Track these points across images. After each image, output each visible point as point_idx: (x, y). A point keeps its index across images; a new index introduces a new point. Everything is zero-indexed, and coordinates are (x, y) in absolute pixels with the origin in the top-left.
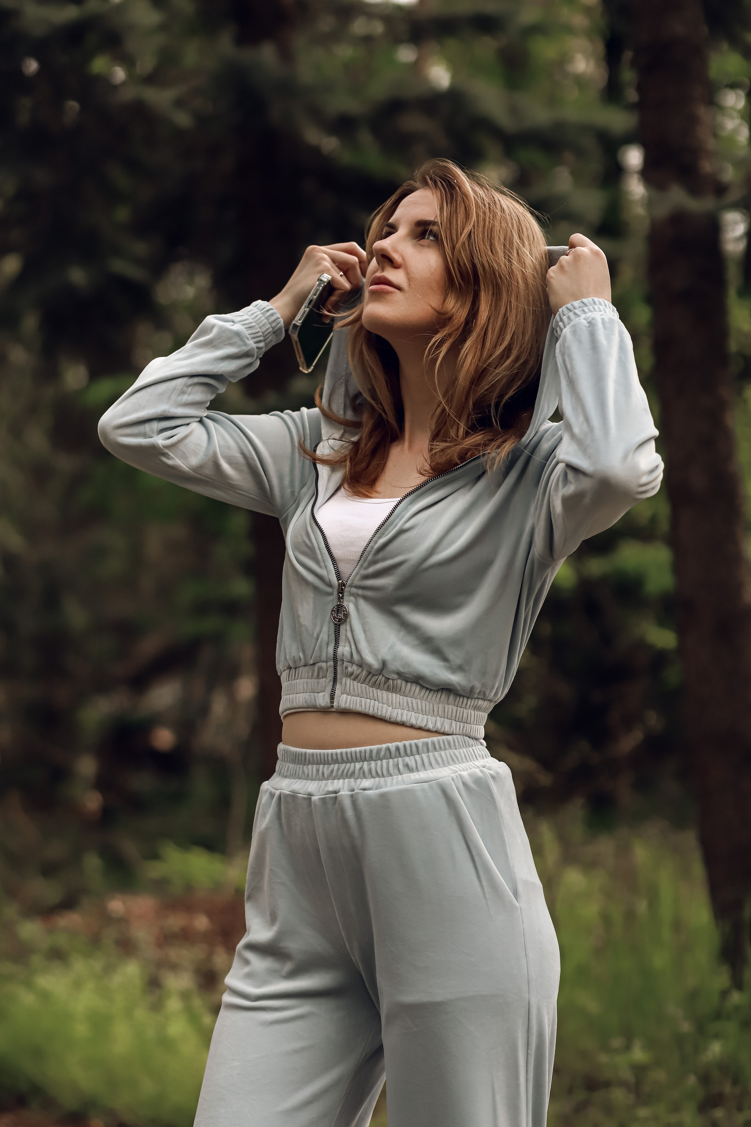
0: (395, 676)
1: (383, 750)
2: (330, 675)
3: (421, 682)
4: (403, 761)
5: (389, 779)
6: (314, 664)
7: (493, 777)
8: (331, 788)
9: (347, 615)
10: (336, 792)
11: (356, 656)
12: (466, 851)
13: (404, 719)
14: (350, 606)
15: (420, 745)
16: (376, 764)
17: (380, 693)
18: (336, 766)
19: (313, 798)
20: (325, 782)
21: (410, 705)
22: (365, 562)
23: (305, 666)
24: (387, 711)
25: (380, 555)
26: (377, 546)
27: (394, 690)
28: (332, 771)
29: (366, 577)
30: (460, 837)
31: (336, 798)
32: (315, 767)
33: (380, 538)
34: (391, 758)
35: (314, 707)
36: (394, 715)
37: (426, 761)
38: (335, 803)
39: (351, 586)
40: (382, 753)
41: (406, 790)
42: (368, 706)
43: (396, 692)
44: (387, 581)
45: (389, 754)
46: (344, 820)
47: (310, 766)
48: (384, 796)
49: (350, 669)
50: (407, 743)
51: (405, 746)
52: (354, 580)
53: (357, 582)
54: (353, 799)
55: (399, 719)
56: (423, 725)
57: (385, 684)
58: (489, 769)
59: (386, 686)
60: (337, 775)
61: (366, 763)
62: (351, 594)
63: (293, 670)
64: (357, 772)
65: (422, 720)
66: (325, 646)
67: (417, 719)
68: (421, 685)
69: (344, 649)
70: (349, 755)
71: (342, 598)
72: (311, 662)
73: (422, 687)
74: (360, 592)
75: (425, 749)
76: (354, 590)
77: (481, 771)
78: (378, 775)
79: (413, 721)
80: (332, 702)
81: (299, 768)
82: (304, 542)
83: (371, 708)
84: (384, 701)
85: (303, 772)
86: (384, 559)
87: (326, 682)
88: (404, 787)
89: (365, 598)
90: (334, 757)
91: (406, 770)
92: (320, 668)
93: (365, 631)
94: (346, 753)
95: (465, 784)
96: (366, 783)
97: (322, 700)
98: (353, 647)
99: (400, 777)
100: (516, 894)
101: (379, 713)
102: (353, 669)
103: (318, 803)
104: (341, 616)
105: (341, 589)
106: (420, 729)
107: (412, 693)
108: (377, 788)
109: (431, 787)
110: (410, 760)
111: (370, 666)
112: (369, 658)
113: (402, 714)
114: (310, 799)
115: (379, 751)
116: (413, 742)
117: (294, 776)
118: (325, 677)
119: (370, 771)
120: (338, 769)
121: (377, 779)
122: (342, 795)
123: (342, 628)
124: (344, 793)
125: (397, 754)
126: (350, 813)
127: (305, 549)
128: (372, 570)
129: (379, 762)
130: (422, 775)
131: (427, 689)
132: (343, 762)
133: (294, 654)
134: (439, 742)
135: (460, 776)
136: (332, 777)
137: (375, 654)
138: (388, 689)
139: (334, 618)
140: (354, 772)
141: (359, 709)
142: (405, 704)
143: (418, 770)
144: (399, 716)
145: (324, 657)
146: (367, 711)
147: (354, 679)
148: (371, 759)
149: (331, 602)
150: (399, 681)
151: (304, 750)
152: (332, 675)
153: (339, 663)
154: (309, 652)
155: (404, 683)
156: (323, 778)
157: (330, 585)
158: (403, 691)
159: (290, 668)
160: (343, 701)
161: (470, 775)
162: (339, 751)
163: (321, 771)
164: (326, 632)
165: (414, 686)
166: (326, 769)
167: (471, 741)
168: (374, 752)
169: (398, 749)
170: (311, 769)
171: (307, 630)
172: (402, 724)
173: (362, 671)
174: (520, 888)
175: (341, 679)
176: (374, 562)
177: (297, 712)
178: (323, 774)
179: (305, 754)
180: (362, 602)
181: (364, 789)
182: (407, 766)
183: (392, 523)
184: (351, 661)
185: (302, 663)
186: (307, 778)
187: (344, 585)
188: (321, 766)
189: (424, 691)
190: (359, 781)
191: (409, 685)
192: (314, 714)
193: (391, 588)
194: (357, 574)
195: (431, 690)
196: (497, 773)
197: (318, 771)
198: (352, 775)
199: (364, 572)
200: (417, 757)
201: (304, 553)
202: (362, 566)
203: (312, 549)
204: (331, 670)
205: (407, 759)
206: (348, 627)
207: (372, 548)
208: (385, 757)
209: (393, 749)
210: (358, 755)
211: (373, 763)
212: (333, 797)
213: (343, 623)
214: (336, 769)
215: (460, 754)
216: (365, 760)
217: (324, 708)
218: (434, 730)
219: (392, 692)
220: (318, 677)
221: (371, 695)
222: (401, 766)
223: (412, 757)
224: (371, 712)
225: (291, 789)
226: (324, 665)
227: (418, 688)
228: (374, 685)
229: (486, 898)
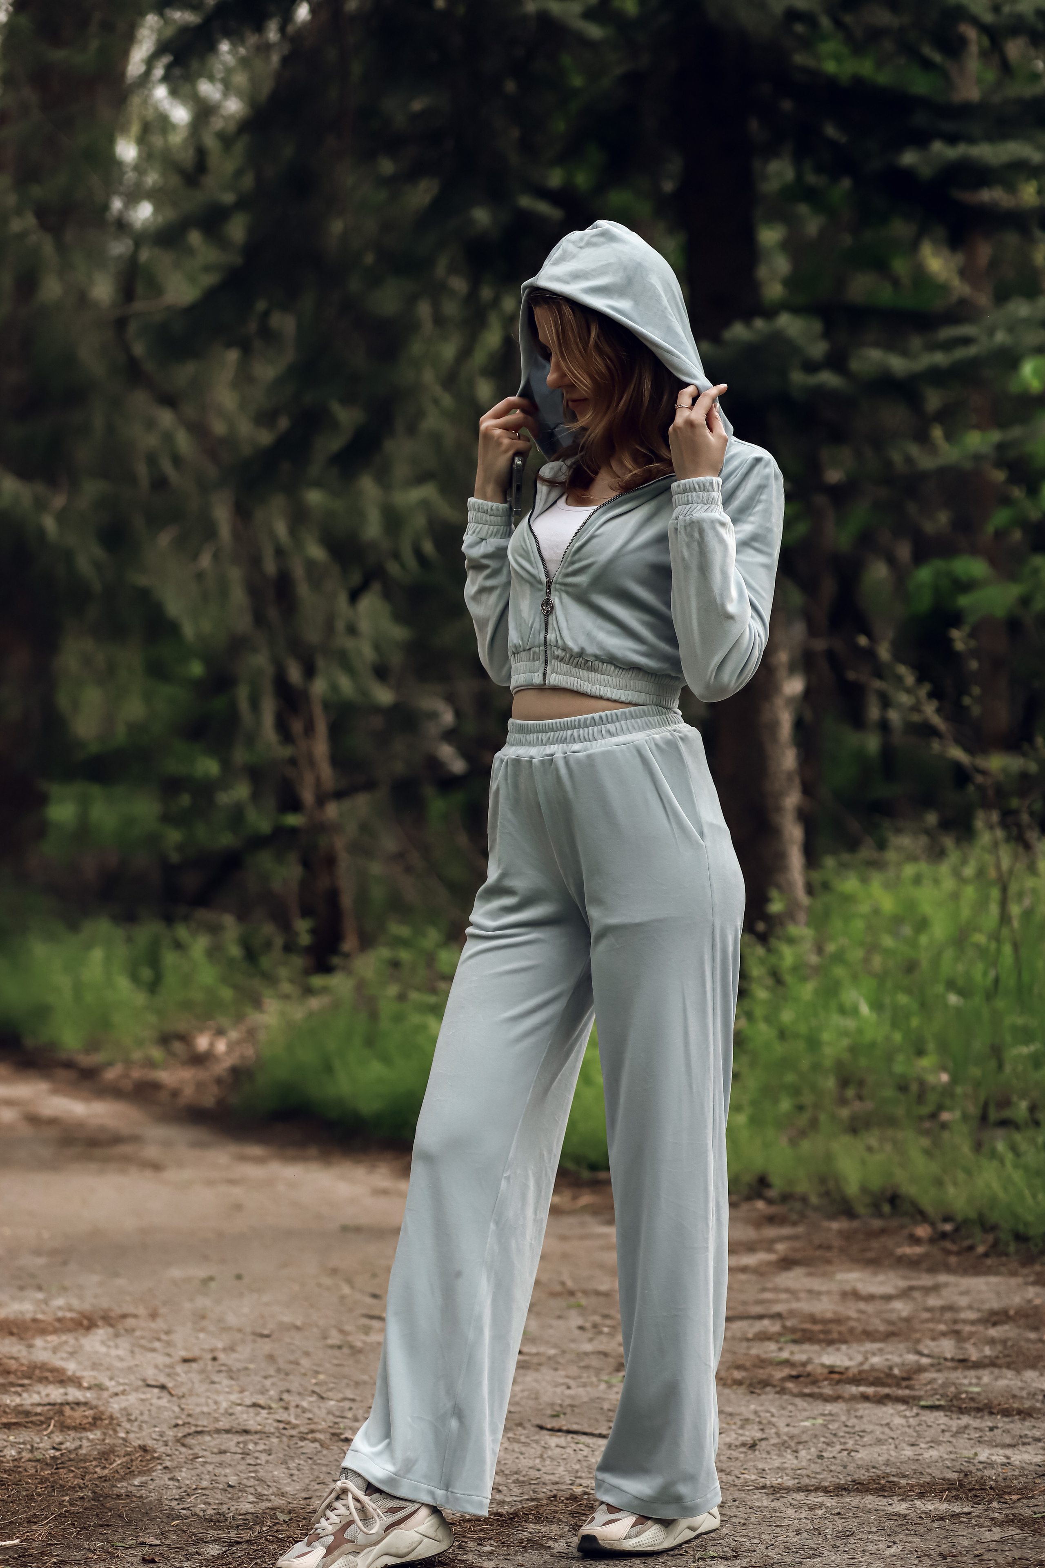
0: (593, 659)
1: (589, 719)
2: (542, 658)
3: (615, 662)
4: (605, 727)
5: (594, 743)
6: (530, 649)
7: (681, 738)
8: (548, 752)
9: (552, 608)
10: (552, 755)
11: (560, 642)
12: (658, 800)
13: (602, 693)
14: (555, 600)
15: (619, 714)
16: (584, 731)
17: (581, 672)
18: (552, 733)
19: (534, 760)
20: (543, 747)
21: (607, 682)
22: (565, 562)
23: (524, 651)
24: (588, 686)
25: (577, 557)
26: (574, 549)
27: (594, 669)
28: (549, 738)
29: (567, 575)
30: (653, 788)
31: (552, 759)
32: (535, 735)
33: (576, 542)
34: (596, 725)
35: (532, 685)
36: (593, 690)
37: (624, 727)
38: (551, 764)
39: (556, 583)
40: (588, 722)
41: (608, 752)
42: (572, 683)
43: (594, 671)
44: (582, 579)
45: (594, 723)
46: (558, 778)
47: (531, 735)
48: (589, 757)
49: (556, 653)
50: (608, 713)
51: (607, 715)
52: (558, 578)
53: (560, 580)
54: (566, 760)
55: (597, 694)
56: (617, 698)
57: (585, 664)
58: (679, 732)
59: (586, 667)
60: (553, 741)
61: (575, 730)
62: (556, 590)
63: (516, 655)
64: (569, 737)
65: (616, 694)
66: (538, 634)
67: (612, 693)
68: (615, 665)
69: (551, 636)
70: (562, 724)
71: (550, 593)
72: (528, 648)
73: (616, 666)
74: (563, 588)
75: (624, 717)
76: (558, 586)
77: (672, 735)
78: (585, 740)
79: (609, 695)
80: (545, 680)
81: (522, 737)
82: (522, 546)
83: (575, 685)
84: (586, 678)
85: (526, 740)
86: (580, 560)
87: (539, 664)
88: (606, 748)
89: (567, 593)
90: (551, 726)
91: (609, 735)
92: (534, 653)
93: (567, 621)
94: (560, 723)
95: (657, 745)
96: (576, 747)
97: (537, 679)
98: (558, 634)
99: (603, 741)
100: (702, 834)
101: (582, 690)
102: (559, 652)
103: (537, 764)
104: (548, 608)
105: (549, 585)
106: (615, 701)
107: (608, 672)
108: (584, 751)
109: (628, 748)
110: (611, 727)
111: (571, 650)
112: (570, 643)
113: (600, 690)
114: (531, 761)
115: (585, 720)
116: (613, 712)
117: (520, 743)
118: (538, 659)
119: (579, 737)
120: (554, 736)
121: (585, 743)
122: (557, 757)
123: (550, 618)
124: (559, 755)
125: (601, 722)
126: (563, 771)
127: (523, 553)
128: (570, 569)
129: (586, 729)
130: (621, 739)
131: (620, 668)
132: (557, 730)
133: (515, 641)
134: (635, 711)
135: (653, 739)
136: (549, 742)
137: (575, 640)
138: (588, 669)
139: (544, 610)
140: (566, 738)
141: (565, 685)
142: (603, 680)
143: (618, 735)
144: (598, 691)
145: (537, 643)
146: (571, 687)
147: (561, 661)
148: (580, 727)
149: (541, 596)
150: (597, 662)
151: (526, 722)
152: (544, 658)
153: (548, 648)
154: (526, 639)
155: (600, 664)
156: (542, 744)
157: (540, 582)
158: (600, 670)
159: (514, 653)
160: (554, 679)
161: (661, 738)
162: (554, 721)
163: (540, 739)
164: (538, 623)
165: (609, 666)
166: (544, 737)
167: (664, 710)
168: (582, 721)
169: (601, 718)
170: (532, 737)
171: (525, 621)
172: (601, 698)
173: (566, 654)
174: (706, 830)
175: (551, 661)
176: (572, 563)
177: (522, 689)
178: (542, 740)
179: (528, 725)
180: (564, 596)
181: (575, 752)
182: (609, 732)
183: (586, 530)
184: (557, 646)
185: (522, 649)
186: (530, 744)
187: (551, 583)
188: (540, 734)
189: (617, 670)
190: (571, 745)
191: (605, 665)
192: (531, 691)
193: (585, 585)
194: (560, 573)
195: (624, 669)
196: (686, 736)
197: (538, 738)
198: (564, 741)
199: (564, 571)
200: (617, 724)
201: (521, 555)
202: (563, 566)
203: (527, 552)
204: (543, 654)
205: (608, 726)
206: (554, 617)
207: (571, 551)
208: (590, 725)
209: (597, 718)
210: (569, 724)
211: (581, 730)
212: (549, 760)
213: (550, 614)
214: (552, 736)
215: (654, 720)
216: (575, 728)
217: (538, 685)
218: (627, 701)
219: (592, 671)
220: (534, 660)
221: (575, 674)
222: (604, 732)
223: (613, 724)
224: (575, 688)
225: (516, 754)
226: (537, 649)
227: (613, 668)
228: (576, 666)
229: (675, 838)
